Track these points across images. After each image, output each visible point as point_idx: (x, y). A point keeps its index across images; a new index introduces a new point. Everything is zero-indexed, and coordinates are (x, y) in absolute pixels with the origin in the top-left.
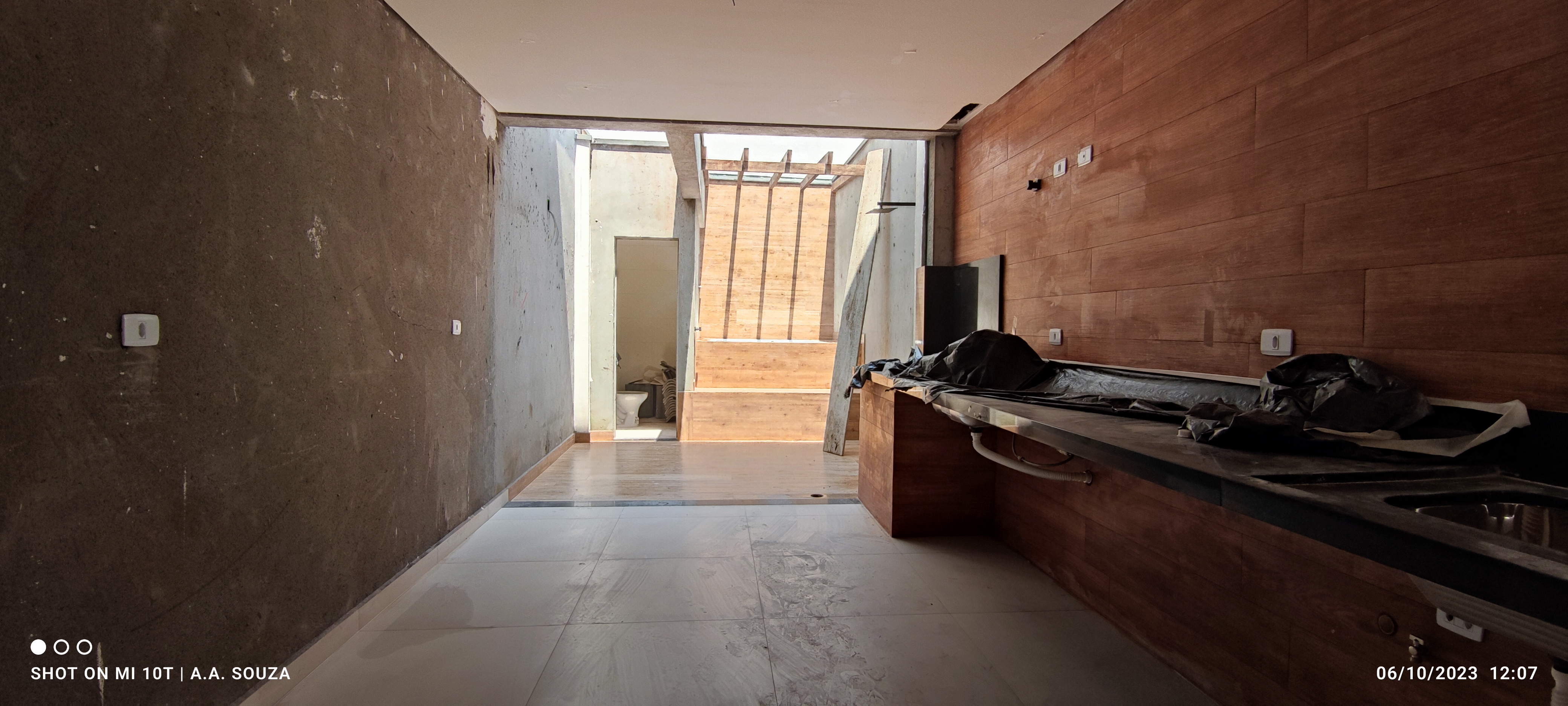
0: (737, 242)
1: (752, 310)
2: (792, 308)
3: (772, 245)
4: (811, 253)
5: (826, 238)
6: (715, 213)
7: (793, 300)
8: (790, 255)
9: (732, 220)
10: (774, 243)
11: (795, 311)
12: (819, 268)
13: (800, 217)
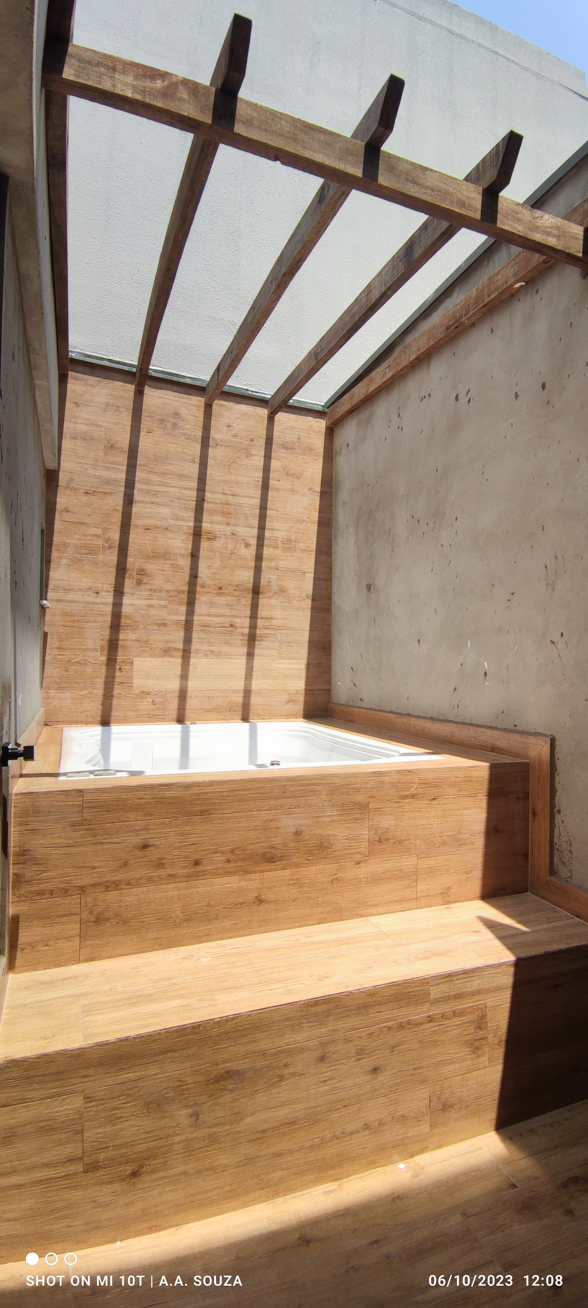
0: (136, 509)
1: (168, 659)
2: (250, 655)
3: (212, 523)
4: (289, 545)
5: (315, 516)
6: (85, 439)
7: (252, 639)
8: (247, 545)
9: (123, 459)
10: (216, 518)
11: (257, 662)
12: (304, 573)
13: (267, 469)
